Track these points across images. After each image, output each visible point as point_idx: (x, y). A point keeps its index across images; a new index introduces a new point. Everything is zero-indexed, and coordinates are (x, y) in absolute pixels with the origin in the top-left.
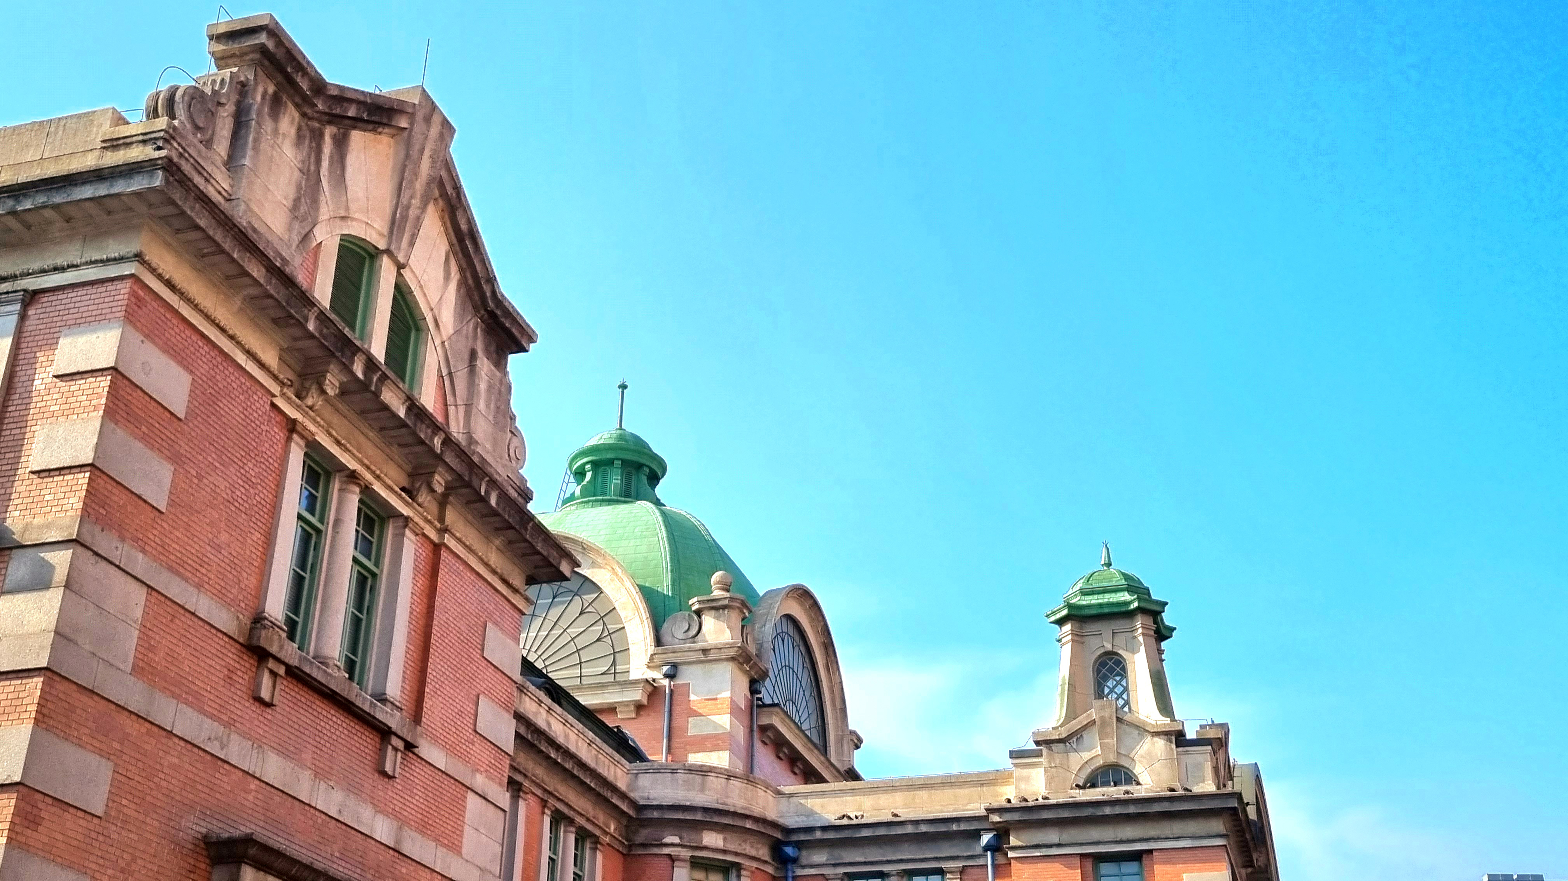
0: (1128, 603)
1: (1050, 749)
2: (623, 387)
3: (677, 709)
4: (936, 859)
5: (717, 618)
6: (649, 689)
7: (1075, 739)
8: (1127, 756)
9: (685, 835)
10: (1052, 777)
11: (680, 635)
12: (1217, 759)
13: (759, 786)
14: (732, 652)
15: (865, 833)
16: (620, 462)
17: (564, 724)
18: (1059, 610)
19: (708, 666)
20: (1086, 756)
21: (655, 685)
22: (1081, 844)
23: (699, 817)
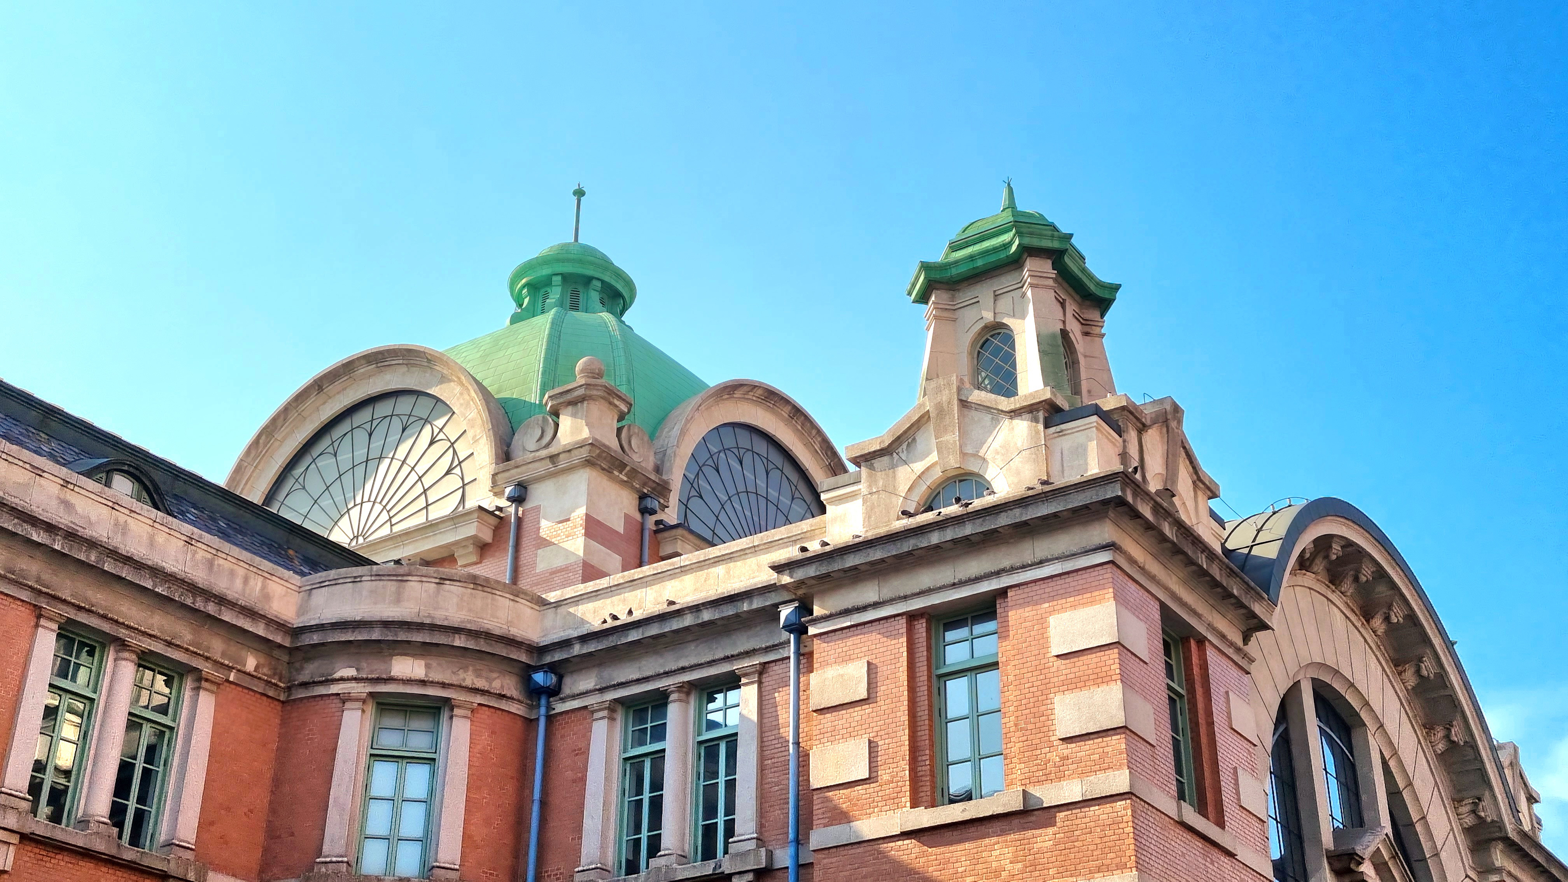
1: (872, 468)
2: (579, 193)
3: (526, 542)
4: (727, 659)
6: (493, 521)
7: (904, 446)
8: (975, 455)
9: (364, 665)
10: (872, 508)
11: (531, 445)
14: (584, 453)
15: (634, 636)
16: (559, 278)
19: (561, 479)
20: (919, 467)
21: (502, 515)
22: (905, 598)
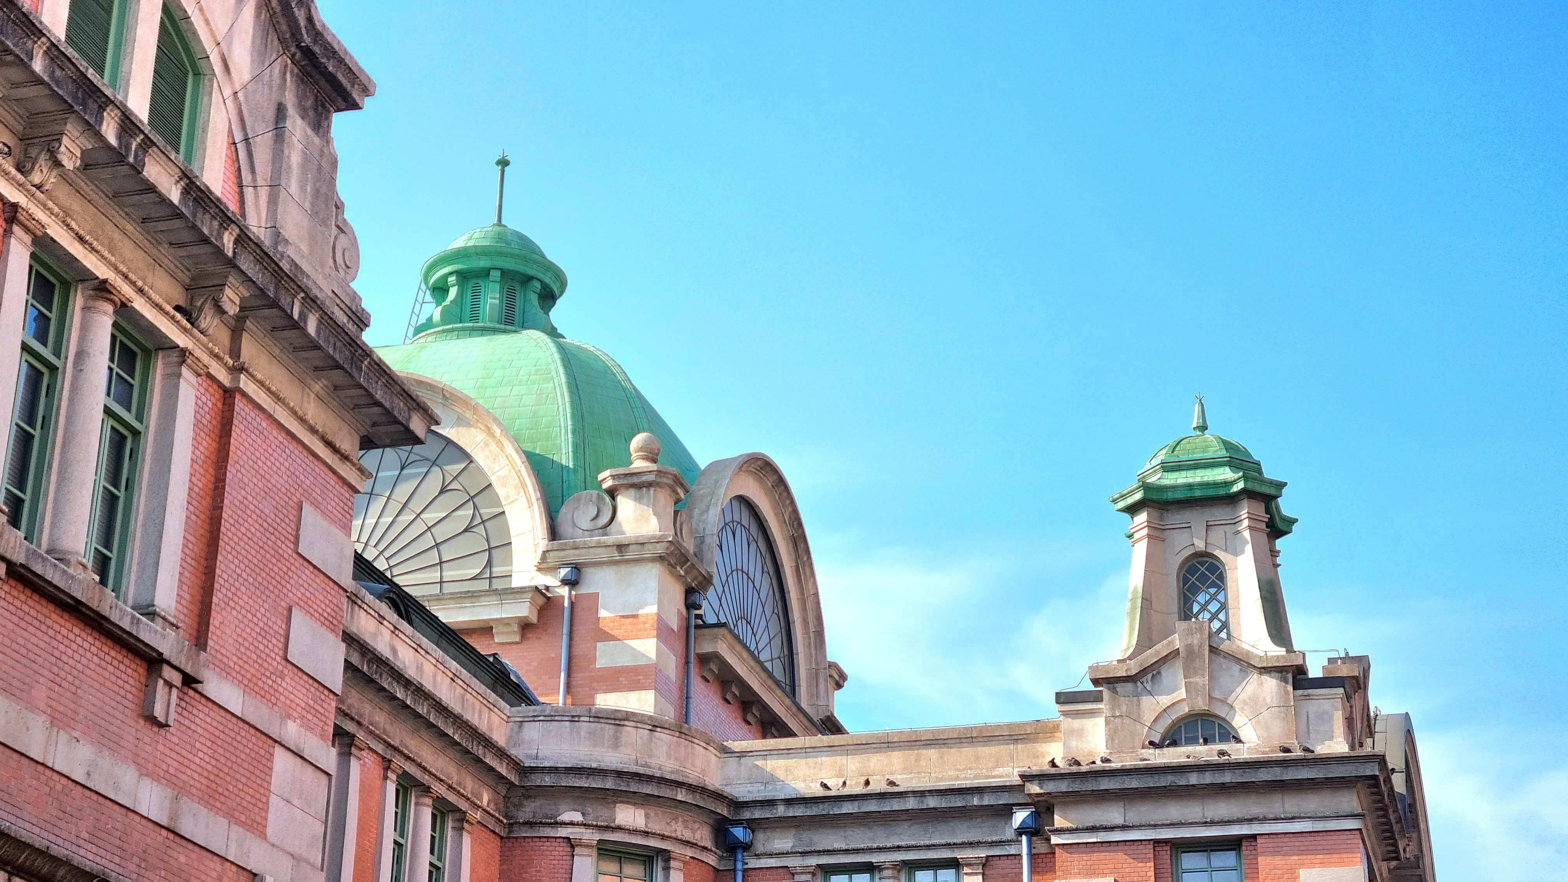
0: (1228, 484)
1: (1114, 691)
2: (504, 163)
3: (581, 630)
4: (948, 845)
5: (638, 500)
6: (541, 601)
7: (1149, 676)
8: (1224, 701)
9: (589, 810)
10: (1116, 731)
11: (585, 523)
12: (1351, 707)
13: (697, 741)
14: (660, 549)
15: (848, 808)
16: (498, 273)
17: (416, 651)
18: (1131, 493)
19: (624, 569)
20: (1165, 700)
21: (549, 595)
22: (1155, 826)
23: (609, 784)
